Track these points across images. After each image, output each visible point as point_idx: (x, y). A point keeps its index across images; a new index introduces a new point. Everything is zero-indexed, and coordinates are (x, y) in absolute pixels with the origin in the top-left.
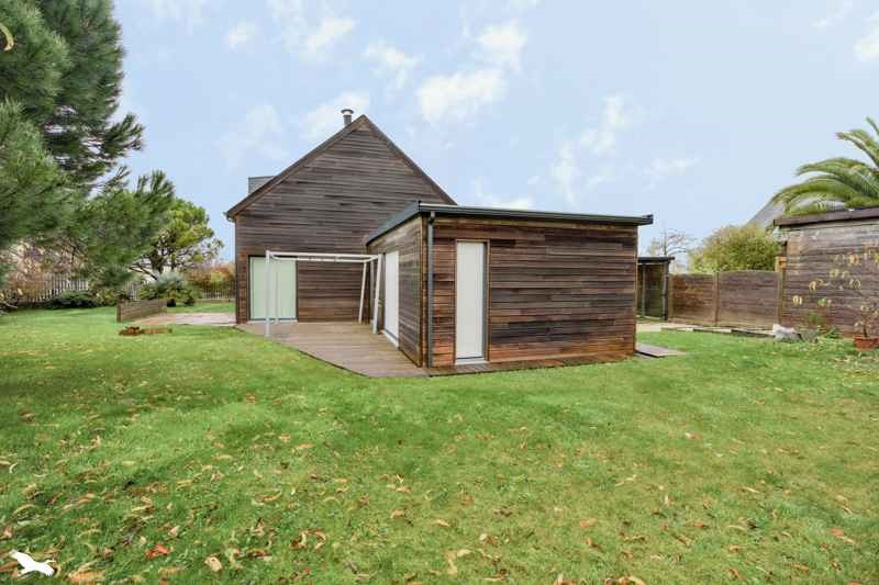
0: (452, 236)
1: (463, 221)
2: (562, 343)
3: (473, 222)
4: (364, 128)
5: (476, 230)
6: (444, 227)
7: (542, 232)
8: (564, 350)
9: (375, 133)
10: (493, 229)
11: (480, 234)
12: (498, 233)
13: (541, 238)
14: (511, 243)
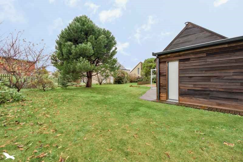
0: (166, 60)
1: (169, 55)
2: (218, 101)
3: (173, 54)
4: (190, 26)
5: (174, 57)
6: (163, 58)
7: (204, 53)
8: (219, 105)
9: (194, 26)
10: (180, 56)
11: (175, 58)
12: (182, 57)
13: (205, 55)
14: (188, 60)
